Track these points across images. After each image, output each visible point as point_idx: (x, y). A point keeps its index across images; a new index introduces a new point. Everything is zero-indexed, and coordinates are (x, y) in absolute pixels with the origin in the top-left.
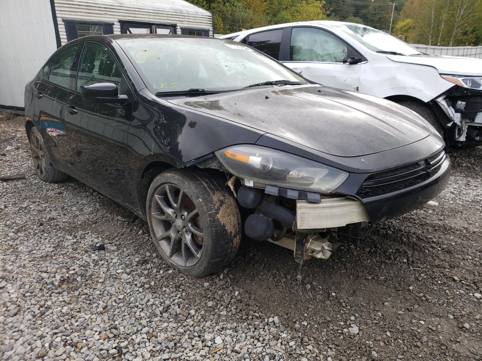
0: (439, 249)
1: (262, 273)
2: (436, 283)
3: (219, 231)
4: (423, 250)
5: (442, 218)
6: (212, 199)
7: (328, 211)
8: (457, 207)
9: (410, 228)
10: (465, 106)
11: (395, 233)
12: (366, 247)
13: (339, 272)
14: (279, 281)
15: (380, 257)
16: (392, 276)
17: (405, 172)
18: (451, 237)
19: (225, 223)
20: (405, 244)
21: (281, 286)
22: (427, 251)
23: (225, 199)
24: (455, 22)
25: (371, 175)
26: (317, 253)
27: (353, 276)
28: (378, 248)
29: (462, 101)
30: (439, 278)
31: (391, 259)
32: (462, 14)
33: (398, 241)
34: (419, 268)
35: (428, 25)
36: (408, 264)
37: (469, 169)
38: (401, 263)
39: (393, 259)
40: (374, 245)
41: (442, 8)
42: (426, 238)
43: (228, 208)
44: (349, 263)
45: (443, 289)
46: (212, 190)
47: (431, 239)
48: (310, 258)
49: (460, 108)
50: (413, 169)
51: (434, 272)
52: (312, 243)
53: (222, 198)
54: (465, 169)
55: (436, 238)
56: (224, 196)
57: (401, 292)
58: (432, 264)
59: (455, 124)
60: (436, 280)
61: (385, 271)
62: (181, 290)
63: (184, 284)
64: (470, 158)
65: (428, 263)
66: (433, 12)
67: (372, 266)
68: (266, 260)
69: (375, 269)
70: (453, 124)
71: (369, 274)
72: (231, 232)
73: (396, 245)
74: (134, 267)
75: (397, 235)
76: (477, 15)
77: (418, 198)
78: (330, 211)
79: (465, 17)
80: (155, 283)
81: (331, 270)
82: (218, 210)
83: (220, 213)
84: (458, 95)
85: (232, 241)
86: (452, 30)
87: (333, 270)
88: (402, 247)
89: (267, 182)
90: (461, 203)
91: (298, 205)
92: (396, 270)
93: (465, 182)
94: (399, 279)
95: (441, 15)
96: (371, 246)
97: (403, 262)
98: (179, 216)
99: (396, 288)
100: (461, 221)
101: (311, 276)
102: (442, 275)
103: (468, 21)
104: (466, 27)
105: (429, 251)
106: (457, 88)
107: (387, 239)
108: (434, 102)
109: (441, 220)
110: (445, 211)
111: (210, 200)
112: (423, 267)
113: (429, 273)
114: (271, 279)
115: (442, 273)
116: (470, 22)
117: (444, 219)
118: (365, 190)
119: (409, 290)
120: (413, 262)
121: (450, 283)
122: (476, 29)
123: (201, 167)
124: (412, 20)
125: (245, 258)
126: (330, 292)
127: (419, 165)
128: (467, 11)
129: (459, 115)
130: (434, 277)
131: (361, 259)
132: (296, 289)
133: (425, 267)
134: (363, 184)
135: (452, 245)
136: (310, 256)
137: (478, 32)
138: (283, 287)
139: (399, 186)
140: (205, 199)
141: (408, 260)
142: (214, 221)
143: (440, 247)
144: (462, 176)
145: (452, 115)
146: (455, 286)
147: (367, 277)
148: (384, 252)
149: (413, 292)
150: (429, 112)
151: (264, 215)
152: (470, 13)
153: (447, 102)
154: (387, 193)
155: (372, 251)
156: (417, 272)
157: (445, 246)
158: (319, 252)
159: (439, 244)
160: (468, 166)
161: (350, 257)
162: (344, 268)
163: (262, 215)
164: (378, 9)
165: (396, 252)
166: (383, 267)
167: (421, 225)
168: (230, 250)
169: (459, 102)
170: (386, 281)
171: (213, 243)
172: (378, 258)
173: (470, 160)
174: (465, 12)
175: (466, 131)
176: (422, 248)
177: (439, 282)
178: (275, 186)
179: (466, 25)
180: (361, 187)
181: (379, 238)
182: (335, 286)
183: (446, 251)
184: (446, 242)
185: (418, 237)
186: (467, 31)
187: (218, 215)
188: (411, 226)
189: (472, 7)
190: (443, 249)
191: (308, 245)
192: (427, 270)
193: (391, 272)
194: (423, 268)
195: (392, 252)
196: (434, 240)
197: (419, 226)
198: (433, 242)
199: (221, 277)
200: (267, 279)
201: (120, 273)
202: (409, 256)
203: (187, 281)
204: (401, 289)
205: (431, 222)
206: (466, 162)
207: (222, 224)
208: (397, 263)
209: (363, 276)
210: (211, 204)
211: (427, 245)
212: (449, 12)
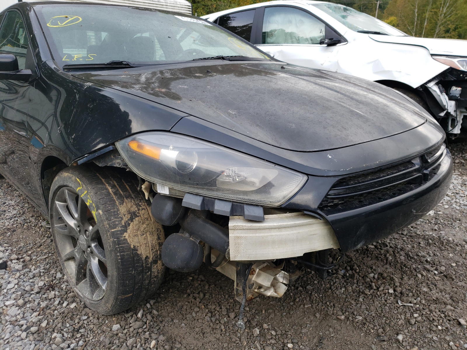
0: (436, 272)
1: (196, 309)
2: (434, 329)
3: (126, 257)
4: (415, 273)
5: (436, 227)
6: (118, 210)
7: (275, 233)
8: (454, 213)
9: (397, 241)
10: (460, 93)
11: (378, 249)
12: (341, 268)
13: (302, 306)
14: (217, 322)
15: (357, 284)
16: (374, 315)
17: (393, 174)
18: (450, 255)
19: (137, 245)
20: (390, 264)
21: (219, 331)
22: (420, 276)
23: (139, 210)
24: (438, 20)
25: (341, 179)
26: (265, 290)
27: (320, 314)
28: (355, 271)
29: (457, 86)
30: (439, 320)
31: (372, 288)
32: (444, 11)
33: (382, 260)
34: (410, 303)
35: (411, 22)
36: (396, 296)
37: (463, 166)
38: (385, 294)
39: (375, 288)
40: (350, 266)
41: (425, 6)
42: (418, 255)
43: (143, 224)
44: (316, 292)
45: (445, 340)
46: (121, 197)
47: (424, 257)
48: (257, 295)
49: (454, 95)
50: (404, 170)
51: (431, 311)
52: (259, 275)
53: (134, 209)
54: (458, 166)
55: (430, 256)
56: (138, 205)
57: (386, 343)
58: (428, 298)
59: (448, 114)
60: (435, 324)
61: (363, 307)
62: (79, 335)
63: (85, 325)
64: (462, 154)
65: (422, 296)
66: (416, 10)
67: (346, 298)
68: (207, 287)
69: (351, 304)
70: (446, 114)
71: (342, 310)
72: (147, 257)
73: (379, 265)
74: (32, 296)
75: (380, 252)
76: (459, 13)
77: (412, 212)
78: (278, 233)
79: (448, 15)
80: (48, 324)
81: (292, 303)
82: (125, 228)
83: (129, 231)
84: (452, 80)
85: (150, 269)
86: (435, 27)
87: (294, 304)
88: (387, 268)
89: (187, 189)
90: (458, 208)
91: (231, 224)
92: (380, 305)
93: (460, 181)
94: (383, 321)
95: (424, 13)
96: (346, 267)
97: (388, 293)
98: (83, 232)
99: (378, 336)
100: (460, 232)
101: (264, 312)
102: (443, 315)
103: (451, 18)
104: (448, 24)
105: (422, 275)
106: (451, 71)
107: (368, 257)
108: (424, 87)
109: (435, 230)
110: (441, 219)
111: (114, 212)
112: (415, 301)
113: (424, 313)
114: (207, 318)
115: (443, 312)
116: (453, 20)
117: (439, 229)
118: (333, 202)
119: (398, 340)
120: (401, 293)
121: (454, 329)
122: (458, 26)
123: (100, 165)
124: (395, 18)
125: (181, 283)
126: (286, 341)
127: (413, 163)
128: (450, 9)
129: (453, 103)
130: (431, 319)
131: (332, 287)
132: (239, 335)
133: (418, 302)
134: (330, 193)
135: (452, 266)
136: (256, 292)
137: (460, 30)
138: (222, 331)
139: (383, 195)
140: (106, 211)
141: (395, 291)
142: (119, 242)
143: (436, 270)
144: (456, 174)
145: (445, 103)
146: (462, 334)
147: (339, 317)
148: (363, 277)
149: (404, 344)
150: (418, 99)
151: (190, 235)
152: (452, 11)
153: (439, 88)
154: (366, 205)
155: (348, 275)
156: (408, 311)
157: (443, 268)
158: (268, 289)
159: (434, 264)
160: (462, 163)
161: (318, 282)
162: (310, 300)
163: (187, 235)
164: (363, 7)
165: (378, 278)
166: (361, 300)
167: (411, 236)
168: (147, 282)
169: (454, 88)
170: (365, 324)
171: (119, 274)
172: (354, 287)
173: (463, 155)
174: (448, 10)
175: (461, 122)
176: (414, 271)
177: (440, 328)
178: (197, 195)
179: (448, 22)
180: (326, 197)
181: (357, 255)
182: (294, 329)
183: (444, 275)
184: (444, 262)
185: (407, 255)
186: (450, 29)
187: (126, 235)
188: (398, 238)
189: (454, 5)
190: (441, 273)
191: (254, 278)
192: (421, 308)
193: (372, 308)
194: (415, 304)
195: (374, 277)
196: (429, 260)
197: (407, 238)
198: (427, 261)
199: (139, 315)
200: (202, 317)
201: (9, 305)
202: (396, 284)
203: (92, 321)
204: (386, 338)
205: (423, 233)
206: (459, 158)
207: (132, 247)
208: (381, 295)
209: (333, 314)
210: (116, 218)
211: (419, 267)
212: (432, 10)
